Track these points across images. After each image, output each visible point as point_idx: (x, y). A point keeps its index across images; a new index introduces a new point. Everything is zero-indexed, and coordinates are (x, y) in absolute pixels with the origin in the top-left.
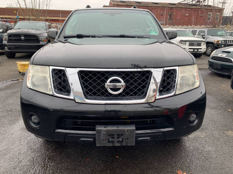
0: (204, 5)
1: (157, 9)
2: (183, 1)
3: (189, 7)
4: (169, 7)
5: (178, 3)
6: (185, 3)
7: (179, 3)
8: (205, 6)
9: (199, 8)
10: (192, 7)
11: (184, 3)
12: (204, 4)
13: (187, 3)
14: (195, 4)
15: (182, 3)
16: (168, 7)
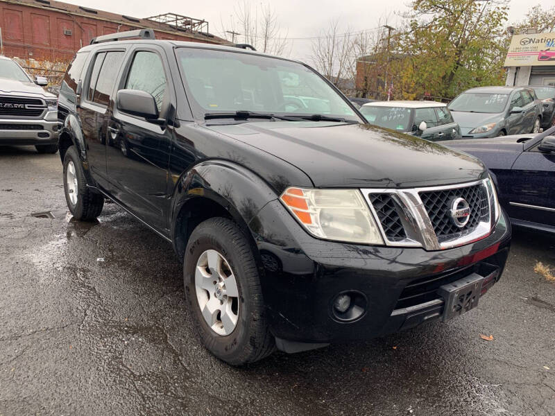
0: (200, 33)
1: (96, 25)
2: (155, 17)
3: (171, 33)
4: (126, 25)
5: (144, 19)
6: (161, 21)
7: (147, 19)
8: (203, 34)
9: (192, 37)
10: (177, 33)
11: (158, 20)
12: (200, 31)
13: (164, 23)
14: (181, 27)
15: (155, 22)
16: (123, 25)
